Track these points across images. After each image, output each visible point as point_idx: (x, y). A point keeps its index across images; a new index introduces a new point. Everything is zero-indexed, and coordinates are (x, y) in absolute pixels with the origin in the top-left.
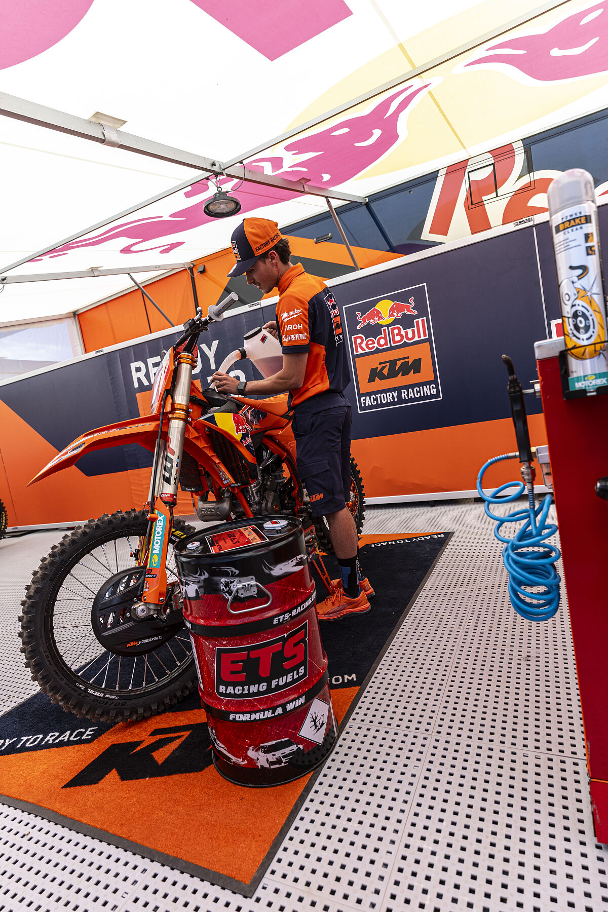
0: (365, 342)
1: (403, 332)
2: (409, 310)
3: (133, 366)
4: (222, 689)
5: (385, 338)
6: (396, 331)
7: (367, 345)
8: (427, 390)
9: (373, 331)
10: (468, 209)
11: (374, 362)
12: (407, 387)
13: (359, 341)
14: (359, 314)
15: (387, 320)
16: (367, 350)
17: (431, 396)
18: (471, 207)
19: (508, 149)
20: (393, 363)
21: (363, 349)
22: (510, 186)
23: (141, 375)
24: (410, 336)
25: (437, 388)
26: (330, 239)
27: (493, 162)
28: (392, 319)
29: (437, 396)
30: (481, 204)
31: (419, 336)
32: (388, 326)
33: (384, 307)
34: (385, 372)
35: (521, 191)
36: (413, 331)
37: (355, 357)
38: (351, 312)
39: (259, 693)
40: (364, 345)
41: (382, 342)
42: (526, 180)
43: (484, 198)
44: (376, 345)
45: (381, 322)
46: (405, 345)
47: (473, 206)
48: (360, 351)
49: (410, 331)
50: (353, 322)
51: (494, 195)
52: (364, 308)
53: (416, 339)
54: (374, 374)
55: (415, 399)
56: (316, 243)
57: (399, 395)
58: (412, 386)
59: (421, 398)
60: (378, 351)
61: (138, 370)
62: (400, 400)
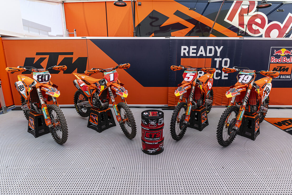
0: (275, 59)
1: (286, 59)
2: (290, 53)
3: (183, 47)
5: (281, 60)
6: (284, 58)
7: (275, 60)
8: (288, 77)
10: (239, 16)
11: (276, 66)
12: (282, 75)
13: (273, 58)
14: (275, 51)
15: (283, 54)
16: (275, 62)
17: (289, 79)
20: (281, 67)
21: (273, 61)
22: (252, 13)
23: (186, 52)
24: (288, 61)
25: (291, 77)
27: (249, 4)
28: (285, 54)
29: (290, 79)
30: (243, 16)
31: (290, 61)
32: (283, 56)
33: (283, 50)
34: (278, 69)
35: (254, 16)
36: (289, 59)
37: (270, 63)
38: (273, 49)
40: (274, 60)
41: (280, 60)
44: (278, 61)
45: (281, 55)
46: (286, 63)
47: (241, 16)
48: (272, 62)
49: (288, 59)
51: (247, 14)
52: (277, 49)
53: (289, 62)
54: (275, 69)
55: (284, 79)
56: (190, 10)
57: (280, 77)
58: (284, 75)
59: (285, 79)
60: (278, 63)
61: (185, 49)
62: (280, 78)
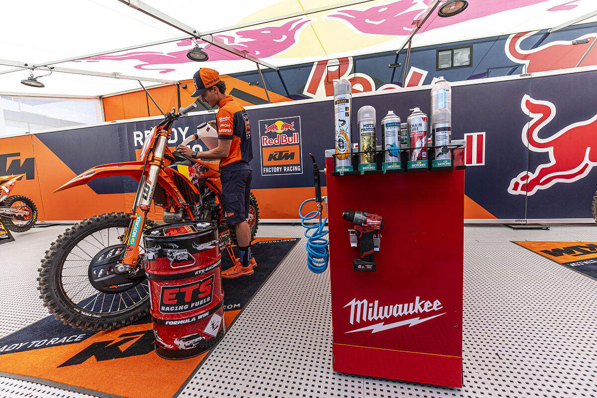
0: (268, 140)
1: (287, 138)
2: (291, 128)
4: (163, 308)
5: (278, 140)
6: (284, 137)
7: (269, 142)
8: (296, 168)
9: (273, 135)
10: (326, 84)
11: (272, 151)
12: (287, 166)
13: (265, 139)
14: (266, 126)
15: (280, 131)
16: (269, 145)
17: (298, 172)
18: (327, 83)
19: (346, 59)
20: (281, 153)
21: (267, 144)
22: (346, 77)
24: (290, 141)
25: (301, 168)
26: (257, 85)
27: (339, 64)
28: (283, 131)
29: (301, 172)
30: (332, 83)
31: (295, 142)
32: (280, 134)
33: (279, 124)
34: (277, 157)
35: (350, 81)
36: (292, 138)
37: (262, 147)
38: (263, 124)
39: (184, 310)
40: (267, 142)
41: (277, 141)
42: (352, 76)
43: (334, 80)
44: (273, 143)
45: (277, 131)
46: (288, 145)
48: (265, 145)
49: (290, 138)
50: (263, 129)
51: (338, 80)
52: (270, 123)
53: (293, 142)
54: (271, 157)
55: (290, 172)
56: (250, 85)
57: (283, 169)
58: (289, 166)
59: (292, 172)
60: (274, 146)
62: (283, 172)
